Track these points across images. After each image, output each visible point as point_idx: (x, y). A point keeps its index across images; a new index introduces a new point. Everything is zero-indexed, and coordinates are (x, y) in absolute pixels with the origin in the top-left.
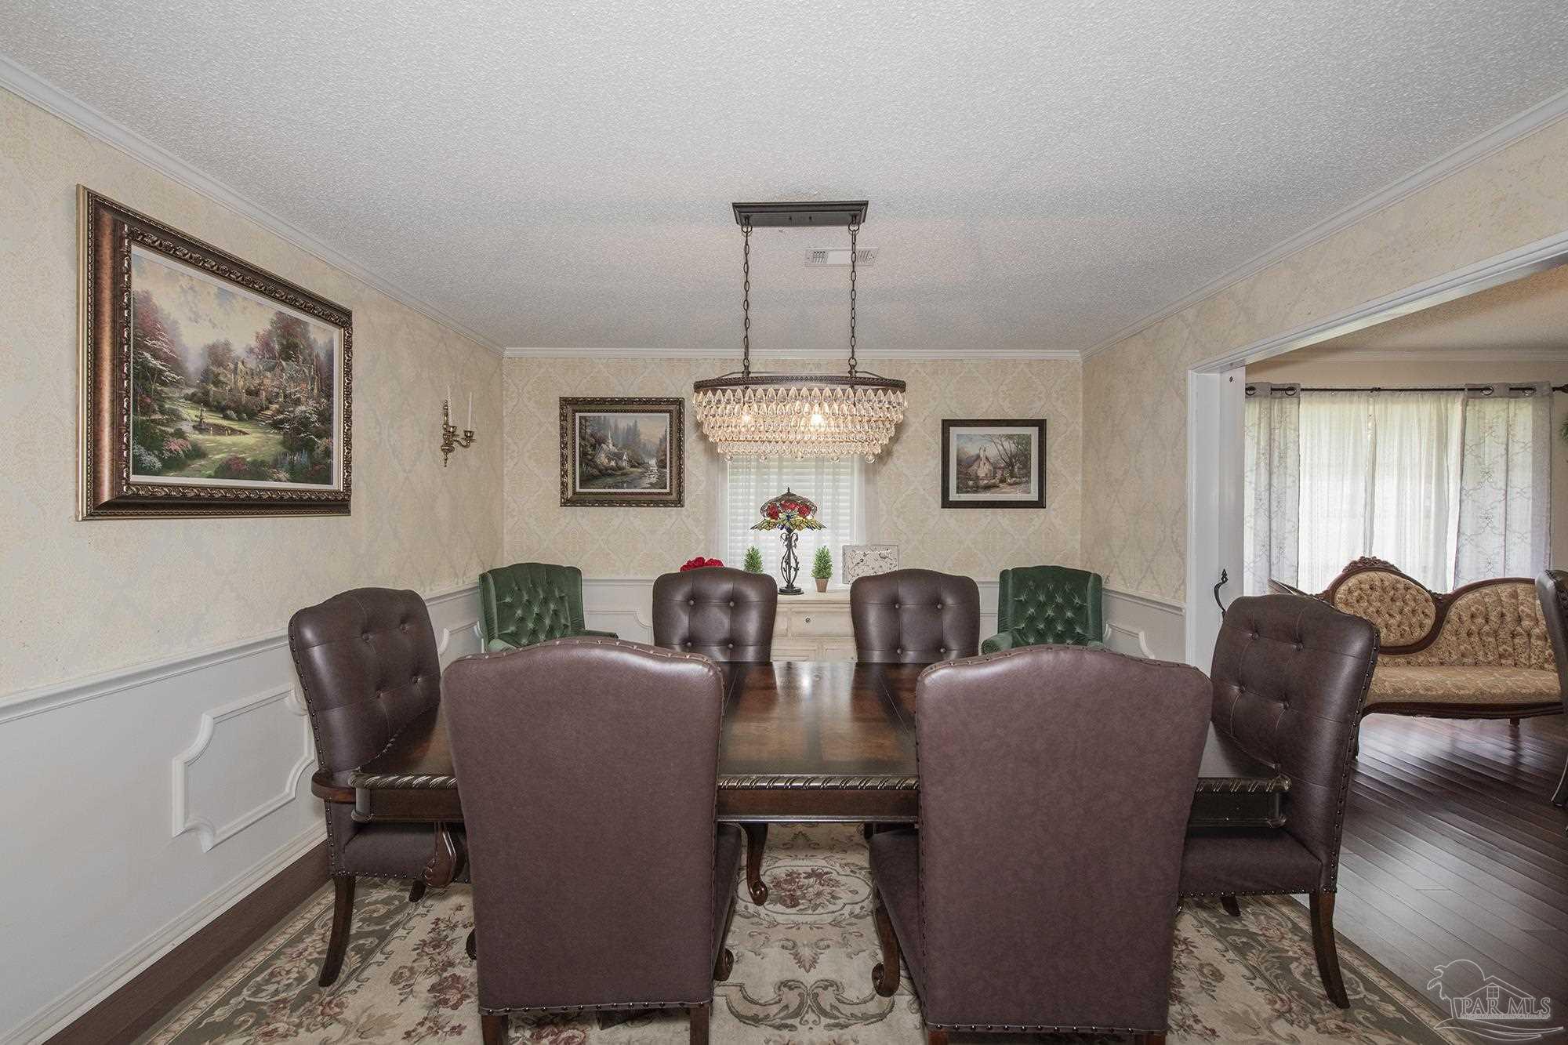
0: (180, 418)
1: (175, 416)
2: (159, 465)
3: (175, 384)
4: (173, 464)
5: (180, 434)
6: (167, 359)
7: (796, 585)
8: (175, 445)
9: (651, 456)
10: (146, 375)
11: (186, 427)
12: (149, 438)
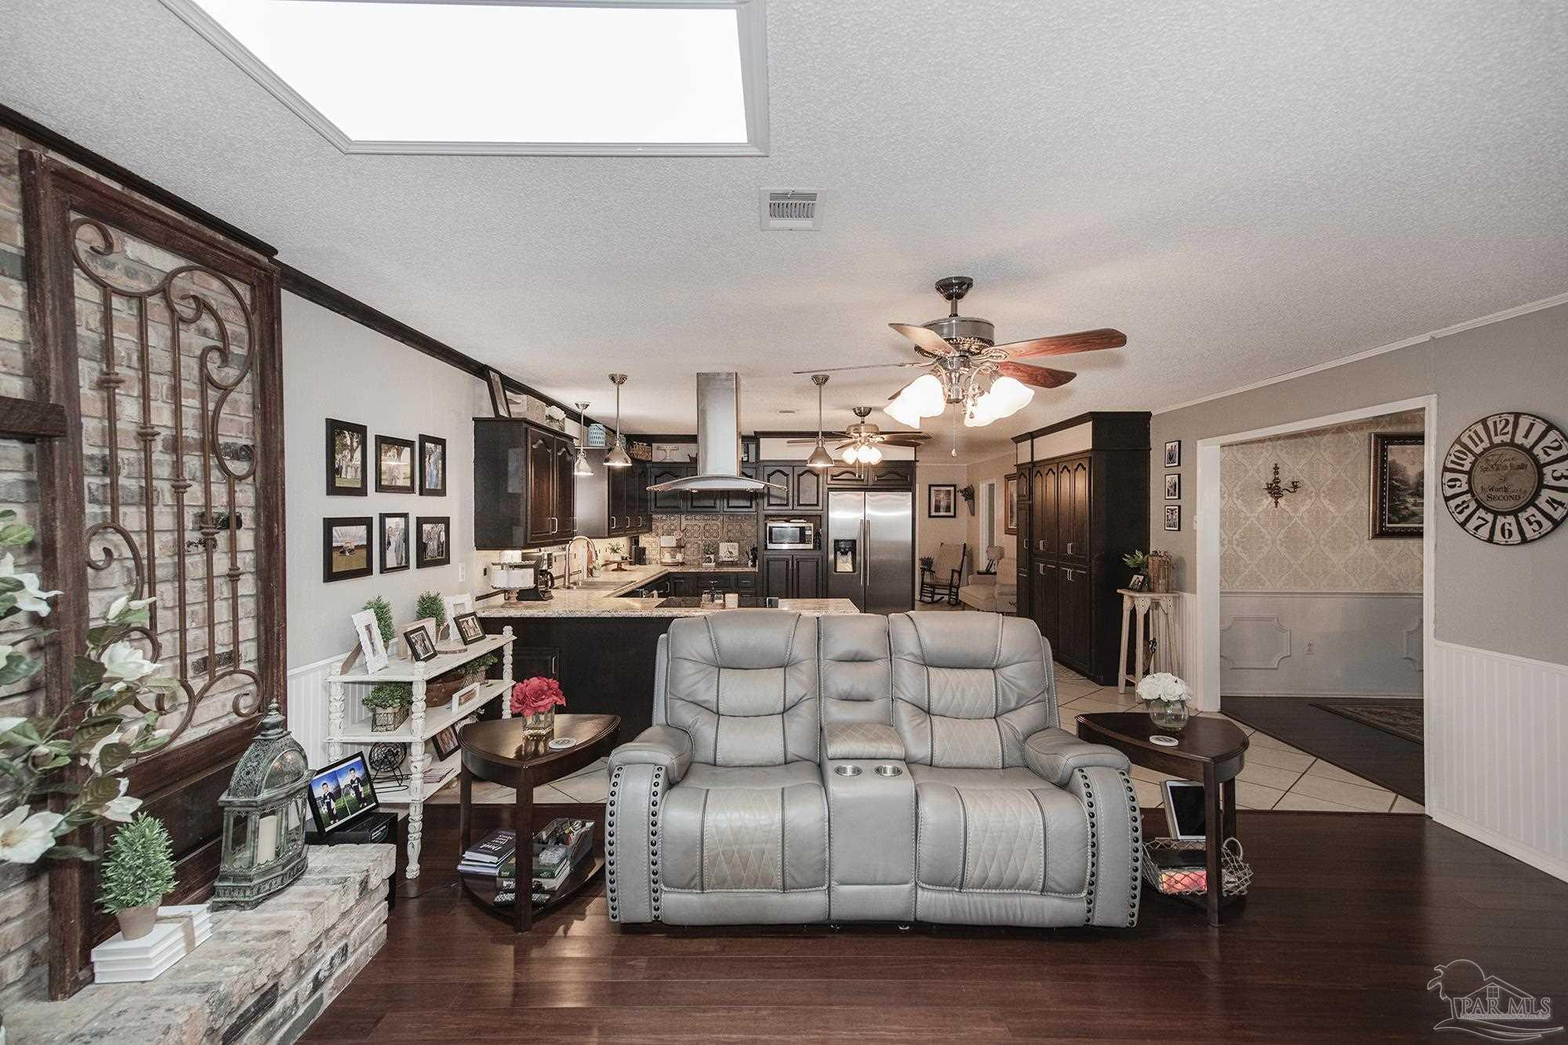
0: (1406, 502)
1: (1405, 502)
2: (1397, 520)
3: (1405, 490)
4: (1404, 519)
5: (1407, 508)
6: (1401, 481)
8: (1404, 512)
10: (1393, 488)
11: (1409, 505)
12: (1394, 510)
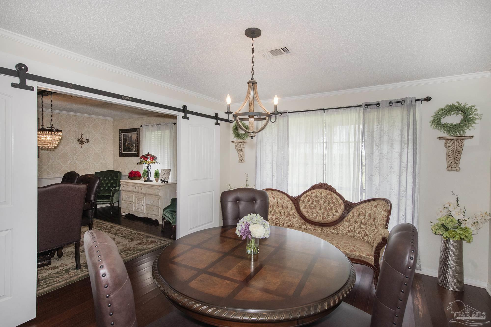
7: (150, 179)
9: (134, 144)
